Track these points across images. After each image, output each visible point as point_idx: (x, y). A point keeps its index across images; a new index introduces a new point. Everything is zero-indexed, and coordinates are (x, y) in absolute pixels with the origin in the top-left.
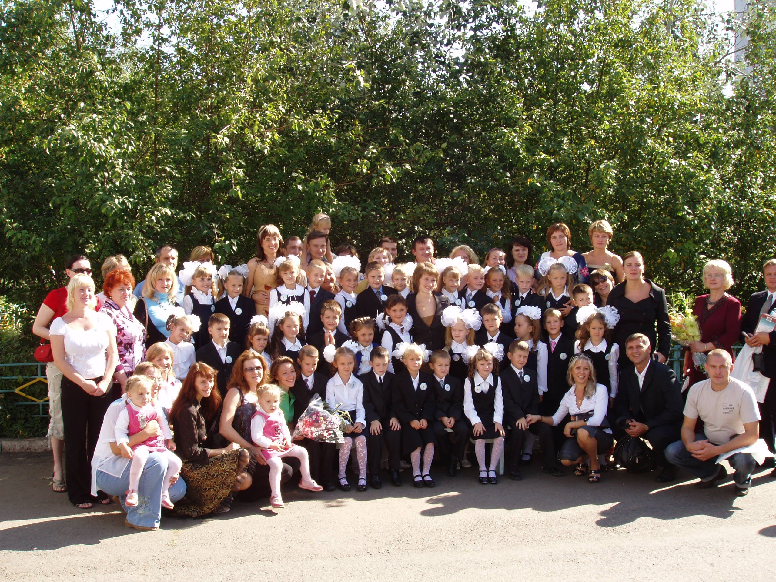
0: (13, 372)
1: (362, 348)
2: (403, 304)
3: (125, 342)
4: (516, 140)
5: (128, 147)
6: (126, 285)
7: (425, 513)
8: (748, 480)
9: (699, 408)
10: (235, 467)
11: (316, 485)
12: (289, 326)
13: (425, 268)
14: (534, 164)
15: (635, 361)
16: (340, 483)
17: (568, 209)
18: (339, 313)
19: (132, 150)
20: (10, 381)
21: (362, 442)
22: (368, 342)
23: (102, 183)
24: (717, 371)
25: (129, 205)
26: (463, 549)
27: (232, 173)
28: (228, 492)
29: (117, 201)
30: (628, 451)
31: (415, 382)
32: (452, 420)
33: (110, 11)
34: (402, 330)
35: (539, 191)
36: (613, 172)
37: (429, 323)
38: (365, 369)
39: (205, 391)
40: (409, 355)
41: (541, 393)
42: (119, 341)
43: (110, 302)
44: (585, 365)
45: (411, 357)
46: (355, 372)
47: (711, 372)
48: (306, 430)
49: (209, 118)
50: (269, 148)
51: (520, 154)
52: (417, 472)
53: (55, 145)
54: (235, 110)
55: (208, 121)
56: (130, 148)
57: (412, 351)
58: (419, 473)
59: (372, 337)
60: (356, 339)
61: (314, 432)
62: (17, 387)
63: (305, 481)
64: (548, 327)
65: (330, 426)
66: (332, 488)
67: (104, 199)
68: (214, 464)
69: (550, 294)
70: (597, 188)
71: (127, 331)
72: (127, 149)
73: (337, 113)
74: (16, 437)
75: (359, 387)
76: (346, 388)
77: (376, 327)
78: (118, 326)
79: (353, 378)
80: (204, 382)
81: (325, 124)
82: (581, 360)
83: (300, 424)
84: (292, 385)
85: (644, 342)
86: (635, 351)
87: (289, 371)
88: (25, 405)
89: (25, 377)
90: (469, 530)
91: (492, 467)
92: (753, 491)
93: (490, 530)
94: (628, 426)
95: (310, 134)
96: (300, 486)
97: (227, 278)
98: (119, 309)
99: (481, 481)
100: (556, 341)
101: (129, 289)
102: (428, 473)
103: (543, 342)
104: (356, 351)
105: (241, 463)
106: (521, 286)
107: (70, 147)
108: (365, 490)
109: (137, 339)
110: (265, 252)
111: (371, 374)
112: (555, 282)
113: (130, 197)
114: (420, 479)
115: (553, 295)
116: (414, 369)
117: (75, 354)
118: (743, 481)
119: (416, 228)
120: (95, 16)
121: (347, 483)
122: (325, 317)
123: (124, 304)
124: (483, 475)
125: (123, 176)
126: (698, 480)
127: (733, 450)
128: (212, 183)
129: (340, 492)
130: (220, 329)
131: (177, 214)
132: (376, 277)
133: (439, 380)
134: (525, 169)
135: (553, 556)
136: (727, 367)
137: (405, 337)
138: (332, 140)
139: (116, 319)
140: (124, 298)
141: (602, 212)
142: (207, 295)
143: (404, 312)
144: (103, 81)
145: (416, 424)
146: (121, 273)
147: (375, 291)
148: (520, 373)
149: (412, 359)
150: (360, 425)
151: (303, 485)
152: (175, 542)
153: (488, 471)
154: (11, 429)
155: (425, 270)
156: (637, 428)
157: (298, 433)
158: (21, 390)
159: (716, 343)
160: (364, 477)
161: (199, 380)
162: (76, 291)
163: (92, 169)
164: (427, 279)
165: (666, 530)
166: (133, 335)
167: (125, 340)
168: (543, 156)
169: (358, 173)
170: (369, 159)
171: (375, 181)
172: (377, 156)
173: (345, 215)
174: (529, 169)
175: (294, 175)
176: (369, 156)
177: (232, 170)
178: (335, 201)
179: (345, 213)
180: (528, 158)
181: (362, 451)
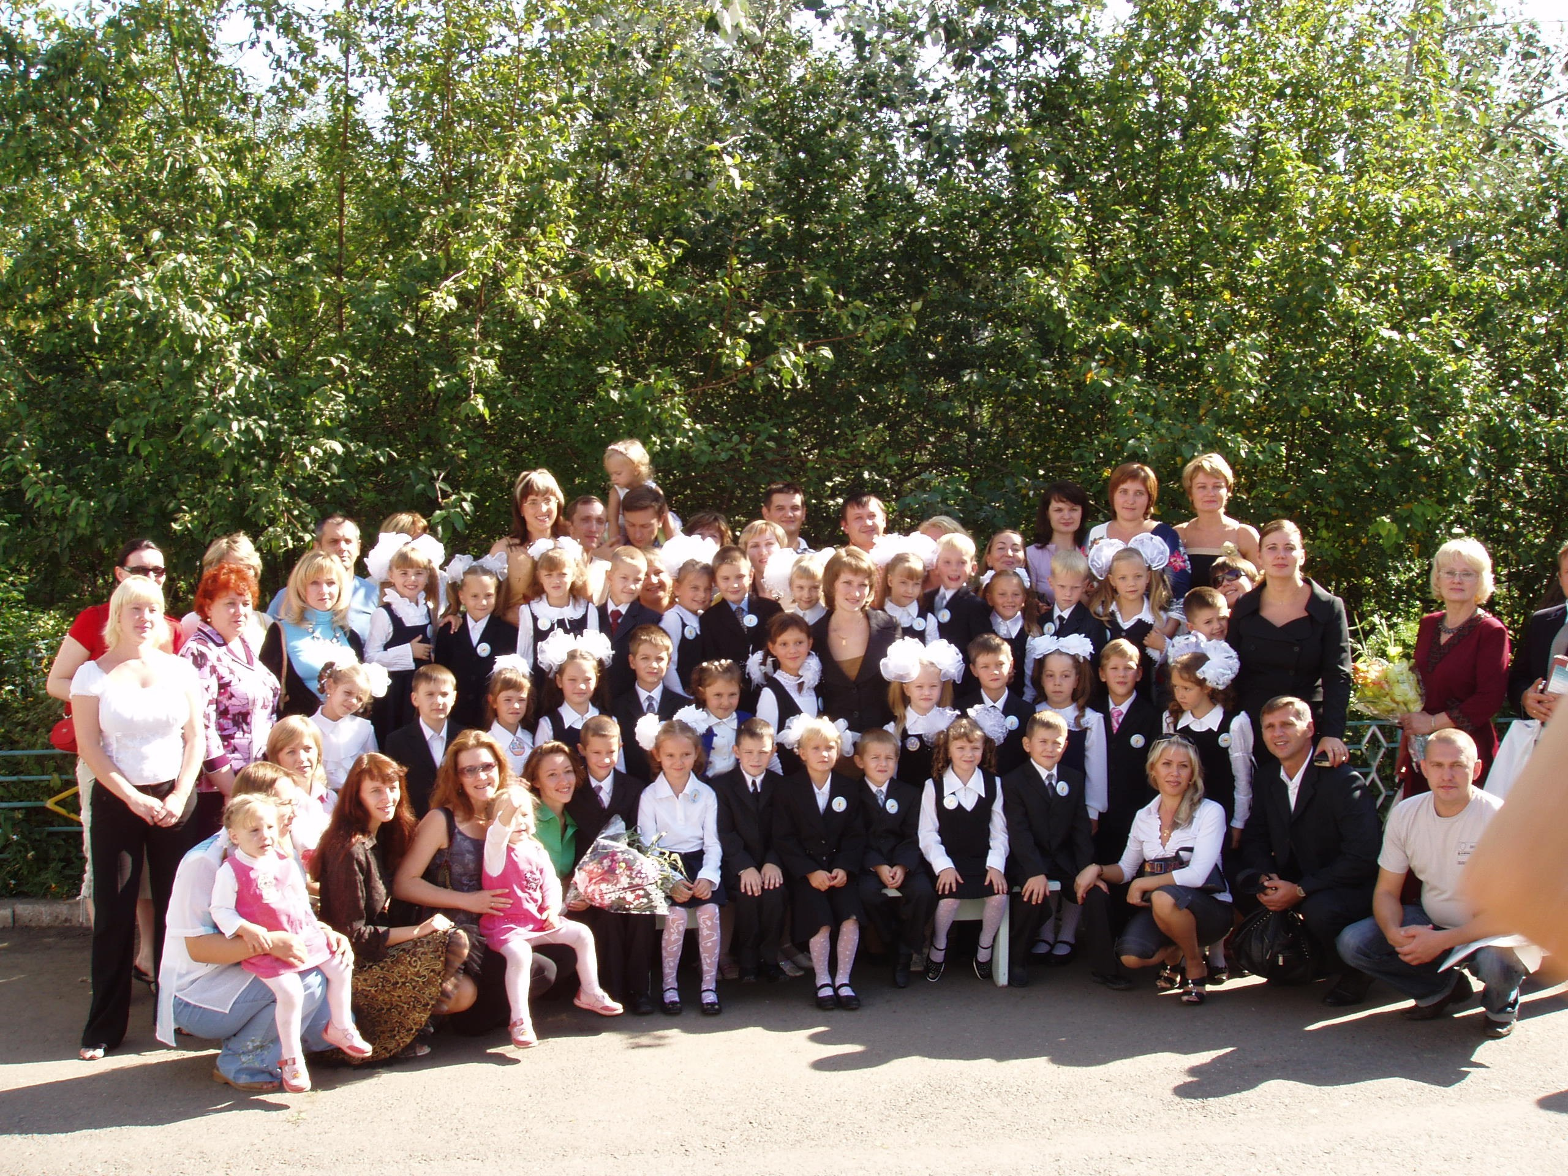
0: (43, 766)
1: (713, 720)
2: (802, 633)
3: (233, 711)
4: (1054, 293)
5: (252, 318)
6: (241, 595)
7: (821, 1065)
8: (1513, 1005)
9: (1409, 853)
10: (439, 967)
11: (608, 1001)
12: (574, 680)
13: (846, 559)
14: (1099, 340)
15: (1279, 754)
16: (662, 998)
17: (1161, 437)
18: (667, 649)
19: (262, 324)
20: (36, 786)
21: (710, 918)
22: (726, 709)
23: (212, 391)
24: (1446, 774)
25: (259, 433)
26: (878, 1143)
27: (472, 367)
28: (425, 1016)
29: (235, 426)
30: (1262, 941)
31: (822, 795)
32: (899, 872)
33: (247, 45)
34: (800, 686)
35: (1108, 397)
36: (1256, 358)
37: (853, 672)
38: (721, 764)
39: (383, 809)
40: (809, 739)
41: (1093, 815)
42: (222, 708)
43: (207, 629)
44: (1181, 759)
45: (813, 744)
46: (700, 770)
47: (1433, 776)
48: (590, 890)
49: (424, 258)
50: (543, 318)
51: (1068, 321)
52: (823, 978)
53: (111, 316)
54: (480, 240)
55: (424, 263)
56: (258, 320)
57: (817, 732)
58: (828, 981)
59: (735, 700)
60: (701, 704)
61: (607, 894)
62: (50, 797)
63: (586, 994)
64: (1112, 678)
65: (637, 881)
66: (648, 1008)
67: (210, 422)
68: (397, 961)
69: (1113, 614)
70: (1225, 390)
71: (237, 688)
72: (252, 321)
73: (680, 245)
74: (44, 896)
75: (708, 801)
76: (679, 804)
77: (745, 680)
78: (220, 678)
79: (693, 782)
80: (378, 791)
81: (656, 267)
82: (1173, 749)
83: (579, 877)
84: (567, 798)
85: (1298, 715)
86: (1278, 733)
87: (560, 771)
88: (67, 833)
89: (65, 777)
90: (902, 1103)
92: (1522, 1030)
93: (946, 1104)
94: (1263, 889)
95: (631, 287)
96: (577, 1002)
97: (464, 581)
98: (225, 644)
100: (1124, 707)
101: (245, 604)
102: (846, 981)
104: (701, 729)
105: (451, 957)
106: (1060, 595)
107: (139, 319)
108: (717, 1013)
109: (259, 704)
110: (530, 528)
111: (735, 775)
112: (1122, 587)
113: (262, 418)
114: (827, 992)
115: (1118, 615)
116: (820, 767)
117: (119, 734)
118: (1500, 1005)
119: (866, 475)
120: (216, 55)
121: (677, 999)
122: (638, 657)
123: (235, 631)
125: (239, 376)
126: (1410, 1003)
127: (1475, 940)
128: (431, 388)
129: (663, 1019)
130: (431, 694)
131: (361, 451)
132: (732, 579)
133: (874, 789)
134: (1079, 352)
135: (1061, 1163)
136: (1466, 767)
137: (807, 701)
138: (675, 299)
139: (216, 663)
140: (235, 620)
141: (1234, 441)
142: (417, 604)
143: (804, 648)
144: (213, 187)
145: (820, 879)
146: (231, 571)
147: (734, 607)
148: (1050, 777)
149: (817, 748)
150: (707, 884)
151: (582, 1002)
152: (303, 1115)
154: (37, 880)
155: (845, 564)
156: (1280, 892)
157: (576, 897)
158: (57, 803)
159: (1456, 713)
160: (713, 986)
161: (368, 787)
162: (126, 611)
163: (186, 363)
164: (849, 583)
165: (1314, 1111)
166: (251, 697)
167: (234, 706)
168: (1116, 324)
169: (727, 366)
170: (749, 337)
171: (759, 383)
172: (766, 330)
173: (703, 452)
174: (1087, 352)
175: (601, 370)
176: (749, 331)
177: (473, 361)
178: (687, 423)
179: (704, 447)
180: (1085, 331)
181: (710, 936)
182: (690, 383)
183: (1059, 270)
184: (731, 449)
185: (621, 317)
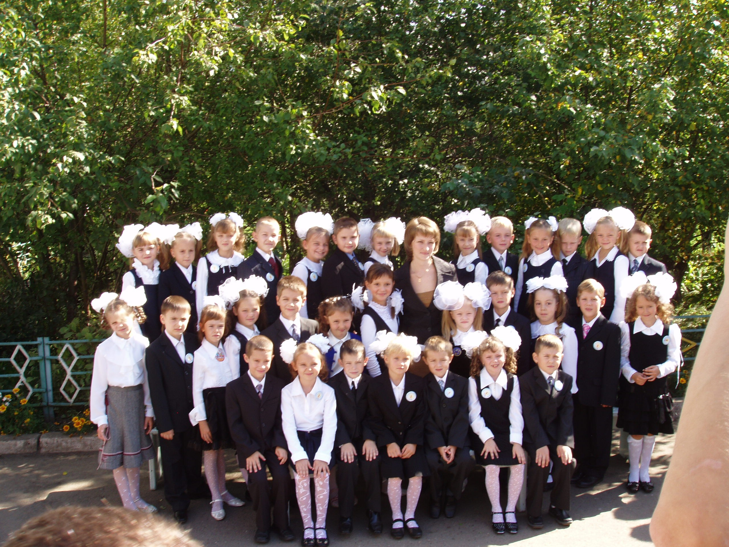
2: (390, 277)
4: (542, 51)
5: (19, 71)
12: (245, 310)
13: (419, 226)
14: (567, 82)
17: (611, 143)
18: (302, 293)
19: (27, 75)
21: (322, 480)
25: (30, 148)
27: (173, 101)
32: (453, 448)
35: (573, 118)
36: (670, 94)
37: (426, 302)
38: (336, 369)
45: (395, 355)
51: (549, 70)
52: (397, 515)
54: (175, 19)
56: (24, 72)
58: (400, 517)
59: (349, 324)
64: (582, 304)
70: (649, 113)
73: (304, 20)
76: (308, 400)
79: (319, 385)
81: (289, 35)
91: (511, 507)
95: (274, 49)
97: (173, 243)
99: (495, 528)
100: (591, 324)
102: (412, 516)
103: (570, 325)
108: (326, 545)
112: (600, 241)
113: (32, 138)
122: (282, 298)
124: (498, 519)
130: (174, 319)
132: (348, 238)
133: (437, 380)
134: (555, 90)
137: (392, 323)
138: (302, 56)
142: (153, 269)
143: (390, 287)
145: (393, 450)
148: (550, 378)
149: (397, 358)
153: (504, 513)
155: (419, 229)
160: (323, 525)
164: (422, 242)
168: (578, 72)
169: (338, 100)
170: (351, 81)
171: (358, 110)
172: (362, 76)
173: (322, 155)
174: (560, 90)
175: (257, 103)
176: (351, 76)
177: (174, 98)
178: (312, 136)
179: (323, 152)
180: (558, 76)
181: (322, 491)
182: (313, 110)
183: (545, 38)
184: (340, 152)
185: (270, 70)
